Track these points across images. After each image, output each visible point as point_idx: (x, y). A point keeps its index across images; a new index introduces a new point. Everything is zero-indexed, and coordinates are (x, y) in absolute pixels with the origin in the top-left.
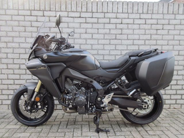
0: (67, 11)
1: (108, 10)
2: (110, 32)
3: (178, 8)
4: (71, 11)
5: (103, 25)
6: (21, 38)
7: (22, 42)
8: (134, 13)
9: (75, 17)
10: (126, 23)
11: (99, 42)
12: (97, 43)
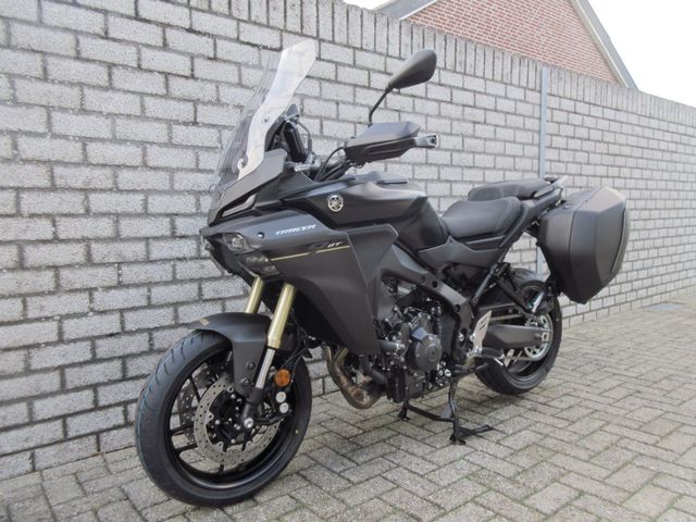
0: (234, 18)
1: (364, 42)
3: (512, 68)
4: (249, 21)
5: (350, 89)
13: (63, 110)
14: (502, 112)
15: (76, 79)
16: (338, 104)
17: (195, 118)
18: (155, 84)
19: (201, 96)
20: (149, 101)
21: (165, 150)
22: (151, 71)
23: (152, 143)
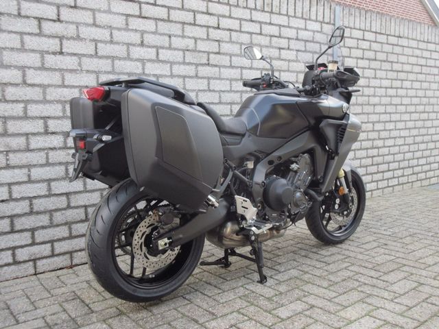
2: (196, 47)
5: (179, 26)
8: (240, 7)
10: (227, 27)
11: (173, 71)
12: (169, 74)
14: (303, 40)
16: (170, 37)
17: (61, 49)
18: (32, 26)
19: (65, 33)
20: (27, 38)
21: (39, 72)
22: (28, 17)
23: (29, 68)
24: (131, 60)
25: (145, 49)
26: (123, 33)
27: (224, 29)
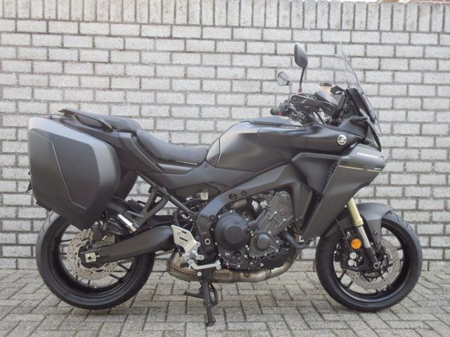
0: (138, 23)
1: (242, 21)
2: (246, 76)
3: (418, 17)
4: (149, 23)
5: (228, 56)
6: (20, 89)
7: (22, 98)
8: (306, 29)
9: (159, 38)
10: (287, 53)
11: (218, 101)
12: (214, 104)
13: (40, 87)
14: (405, 58)
15: (46, 71)
16: (216, 68)
17: (110, 86)
18: (87, 69)
19: (114, 72)
20: (83, 79)
21: (91, 105)
22: (85, 62)
23: (84, 102)
24: (174, 92)
25: (188, 81)
26: (167, 68)
27: (282, 55)
